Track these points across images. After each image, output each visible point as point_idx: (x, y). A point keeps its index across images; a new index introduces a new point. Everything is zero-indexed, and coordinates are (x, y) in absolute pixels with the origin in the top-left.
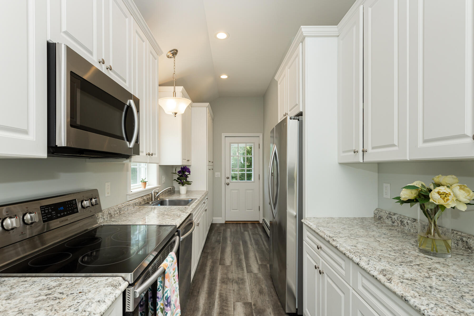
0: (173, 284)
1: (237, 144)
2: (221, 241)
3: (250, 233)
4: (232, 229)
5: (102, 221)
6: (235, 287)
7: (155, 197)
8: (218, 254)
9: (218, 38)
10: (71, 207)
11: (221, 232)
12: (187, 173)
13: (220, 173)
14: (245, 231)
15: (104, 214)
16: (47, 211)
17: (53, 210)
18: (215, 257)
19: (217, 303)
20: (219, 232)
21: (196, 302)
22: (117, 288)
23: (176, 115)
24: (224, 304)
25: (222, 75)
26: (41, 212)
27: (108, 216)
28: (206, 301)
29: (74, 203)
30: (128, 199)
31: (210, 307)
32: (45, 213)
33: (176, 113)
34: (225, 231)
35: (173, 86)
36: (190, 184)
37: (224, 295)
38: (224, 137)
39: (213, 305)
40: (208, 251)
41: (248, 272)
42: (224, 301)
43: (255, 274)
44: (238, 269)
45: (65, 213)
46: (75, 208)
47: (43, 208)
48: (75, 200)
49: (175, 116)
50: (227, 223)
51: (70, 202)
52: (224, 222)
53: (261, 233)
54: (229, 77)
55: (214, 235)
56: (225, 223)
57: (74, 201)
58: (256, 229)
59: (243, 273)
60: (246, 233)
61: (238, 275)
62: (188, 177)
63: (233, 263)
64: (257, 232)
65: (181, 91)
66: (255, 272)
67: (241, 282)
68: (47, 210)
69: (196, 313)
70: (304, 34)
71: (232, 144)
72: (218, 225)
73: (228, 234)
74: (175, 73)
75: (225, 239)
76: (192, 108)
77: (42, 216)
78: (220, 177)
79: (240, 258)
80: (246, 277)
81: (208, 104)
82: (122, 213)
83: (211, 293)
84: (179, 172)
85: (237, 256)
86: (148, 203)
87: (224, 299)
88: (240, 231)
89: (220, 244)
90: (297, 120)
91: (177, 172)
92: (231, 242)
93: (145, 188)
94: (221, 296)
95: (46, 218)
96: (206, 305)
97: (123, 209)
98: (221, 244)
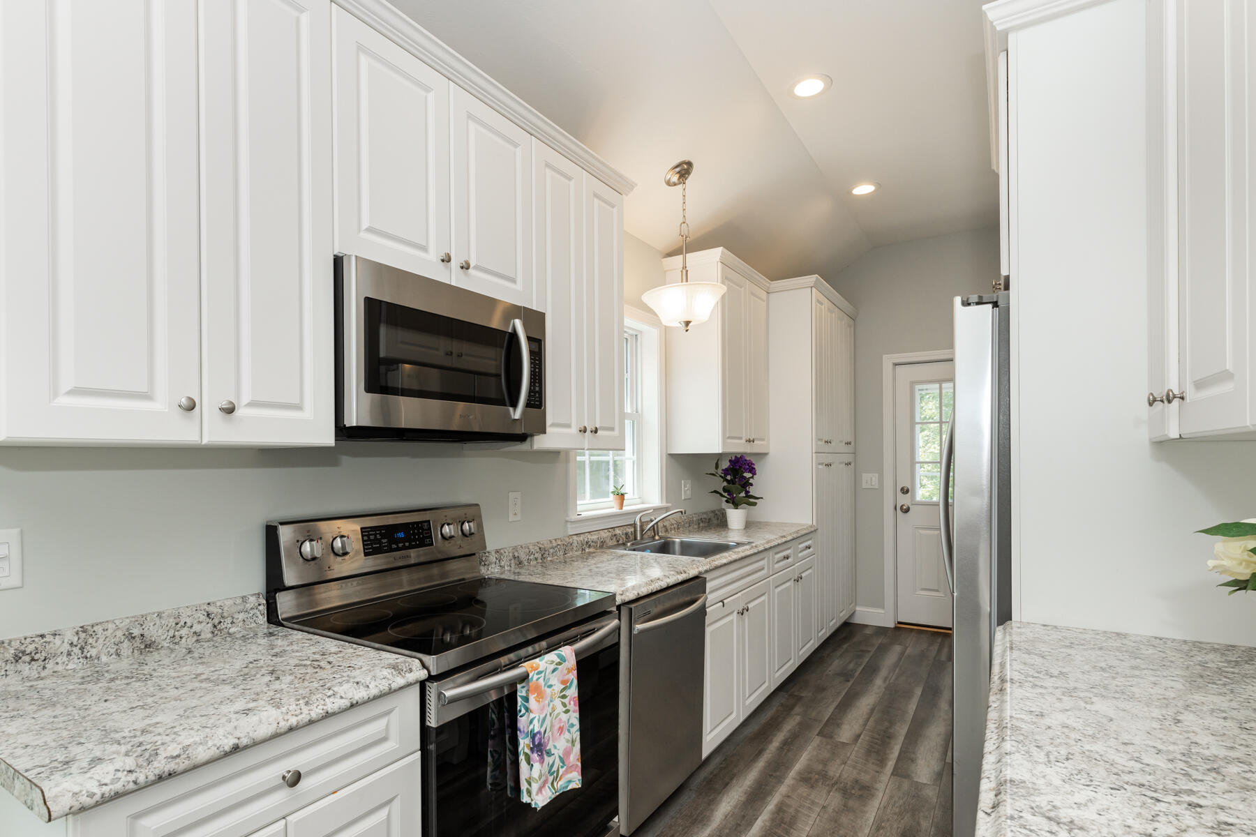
0: (558, 714)
1: (937, 386)
5: (496, 570)
6: (835, 800)
7: (642, 530)
8: (828, 706)
9: (798, 96)
10: (419, 534)
12: (747, 475)
13: (877, 475)
15: (502, 557)
16: (372, 537)
17: (383, 536)
18: (813, 714)
19: (763, 822)
21: (709, 805)
22: (401, 674)
23: (689, 328)
24: (779, 832)
25: (854, 188)
26: (363, 539)
27: (513, 561)
28: (737, 810)
29: (426, 527)
30: (569, 530)
31: (740, 825)
32: (369, 540)
33: (687, 323)
34: (883, 649)
35: (681, 253)
36: (755, 504)
37: (791, 810)
38: (891, 366)
39: (750, 824)
41: (895, 773)
42: (785, 824)
43: (918, 786)
44: (867, 760)
45: (407, 544)
46: (427, 537)
47: (365, 532)
48: (429, 521)
49: (687, 331)
50: (902, 629)
51: (418, 525)
52: (892, 625)
54: (879, 186)
56: (896, 628)
57: (426, 524)
59: (877, 772)
61: (859, 774)
62: (752, 485)
63: (860, 740)
65: (718, 260)
66: (920, 781)
67: (859, 792)
68: (372, 535)
69: (698, 828)
70: (998, 28)
71: (918, 387)
72: (868, 632)
73: (891, 659)
74: (687, 222)
76: (771, 295)
77: (364, 545)
79: (891, 731)
80: (881, 786)
81: (814, 279)
82: (549, 559)
83: (757, 796)
84: (726, 471)
85: (886, 724)
86: (624, 544)
87: (785, 820)
89: (849, 681)
90: (990, 306)
91: (720, 471)
93: (622, 509)
94: (780, 809)
95: (370, 549)
96: (731, 819)
97: (551, 551)
98: (850, 684)
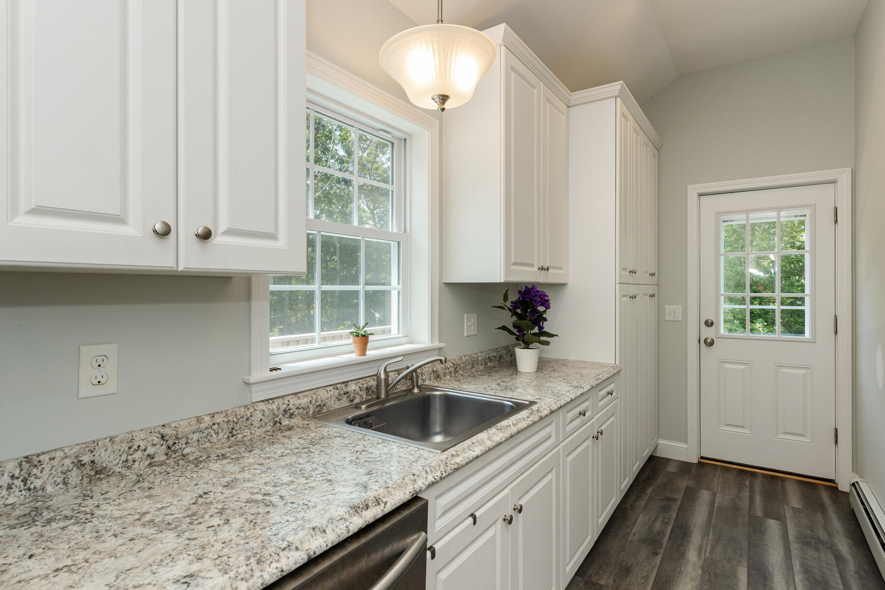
2: (665, 541)
3: (792, 532)
4: (718, 496)
11: (676, 500)
14: (768, 514)
20: (668, 499)
40: (603, 582)
53: (844, 546)
55: (645, 507)
58: (819, 517)
60: (773, 526)
64: (822, 534)
75: (682, 532)
78: (680, 319)
88: (750, 510)
92: (703, 556)
